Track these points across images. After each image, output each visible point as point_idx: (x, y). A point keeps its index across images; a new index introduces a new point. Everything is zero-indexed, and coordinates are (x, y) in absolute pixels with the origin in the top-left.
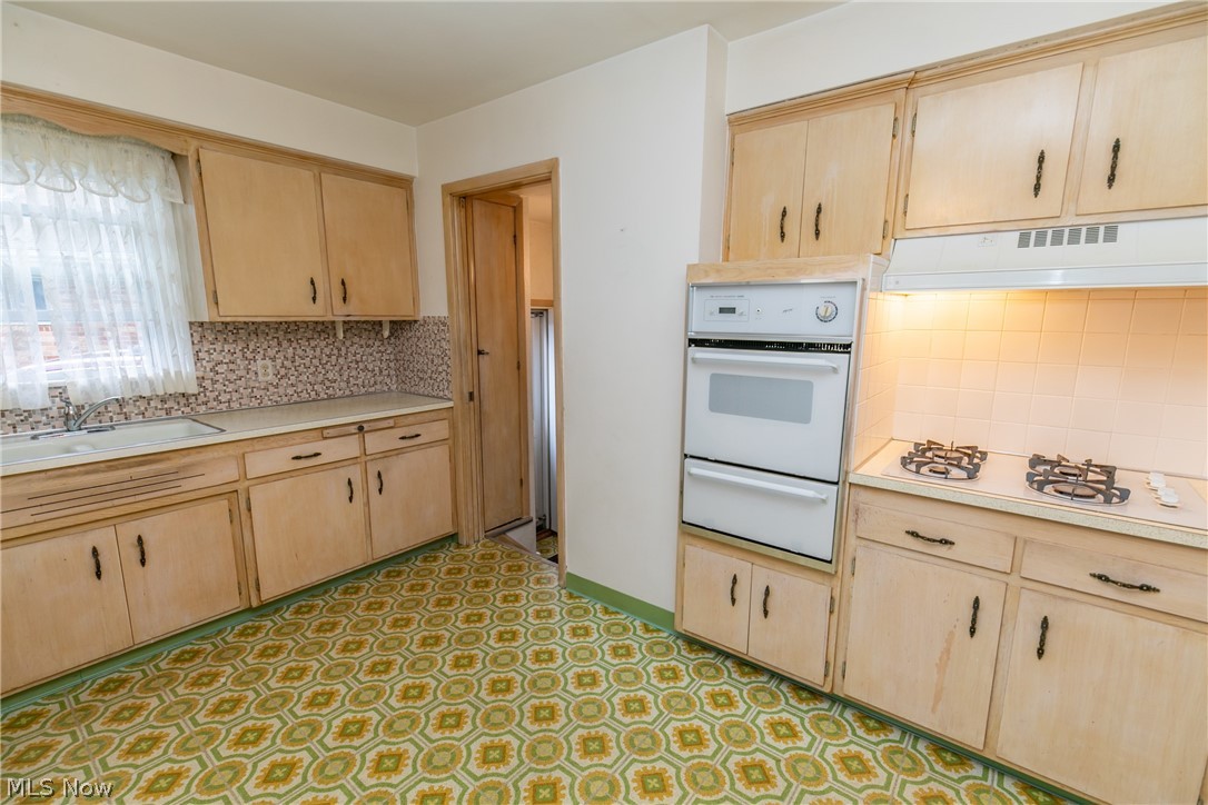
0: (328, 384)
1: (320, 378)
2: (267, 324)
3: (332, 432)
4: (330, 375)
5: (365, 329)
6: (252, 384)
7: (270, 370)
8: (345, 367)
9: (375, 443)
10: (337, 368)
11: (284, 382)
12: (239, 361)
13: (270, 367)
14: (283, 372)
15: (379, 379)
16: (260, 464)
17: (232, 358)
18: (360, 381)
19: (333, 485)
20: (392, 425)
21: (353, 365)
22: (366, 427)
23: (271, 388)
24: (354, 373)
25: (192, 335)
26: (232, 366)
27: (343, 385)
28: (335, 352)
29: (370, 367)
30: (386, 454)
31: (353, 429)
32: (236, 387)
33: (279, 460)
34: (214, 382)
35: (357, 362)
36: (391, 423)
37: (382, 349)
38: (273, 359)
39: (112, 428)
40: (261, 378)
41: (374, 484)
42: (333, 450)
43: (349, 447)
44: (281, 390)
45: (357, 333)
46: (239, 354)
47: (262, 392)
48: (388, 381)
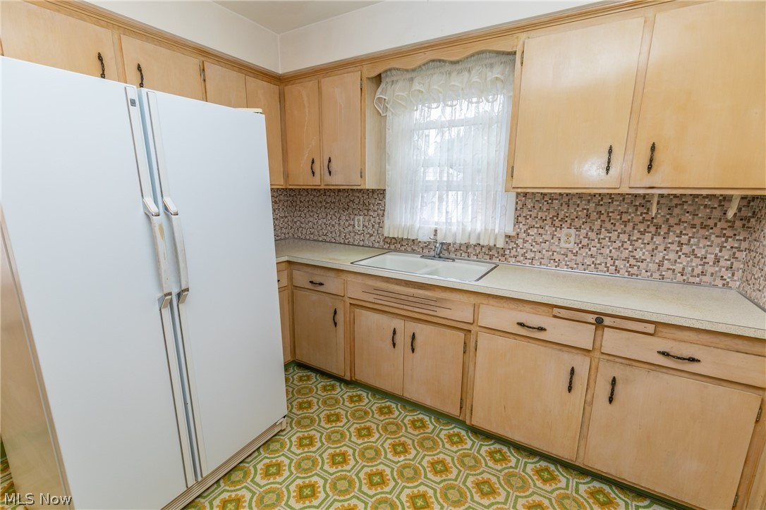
0: (632, 261)
1: (626, 254)
2: (580, 196)
3: (564, 313)
4: (638, 254)
5: (706, 206)
6: (554, 248)
7: (572, 239)
8: (661, 248)
9: (612, 341)
10: (650, 247)
11: (584, 252)
12: (547, 228)
13: (573, 236)
14: (585, 241)
15: (710, 269)
16: (492, 316)
17: (542, 224)
18: (678, 267)
19: (553, 368)
20: (652, 332)
21: (675, 247)
22: (607, 321)
23: (570, 255)
24: (672, 256)
25: (517, 203)
26: (541, 231)
27: (653, 267)
28: (652, 229)
29: (701, 253)
30: (631, 362)
31: (591, 318)
32: (540, 248)
33: (505, 318)
34: (525, 241)
35: (680, 244)
36: (650, 328)
37: (729, 233)
38: (578, 229)
39: (453, 260)
40: (563, 244)
41: (603, 389)
42: (558, 331)
43: (582, 336)
44: (579, 259)
45: (690, 209)
46: (549, 222)
47: (561, 257)
48: (727, 275)
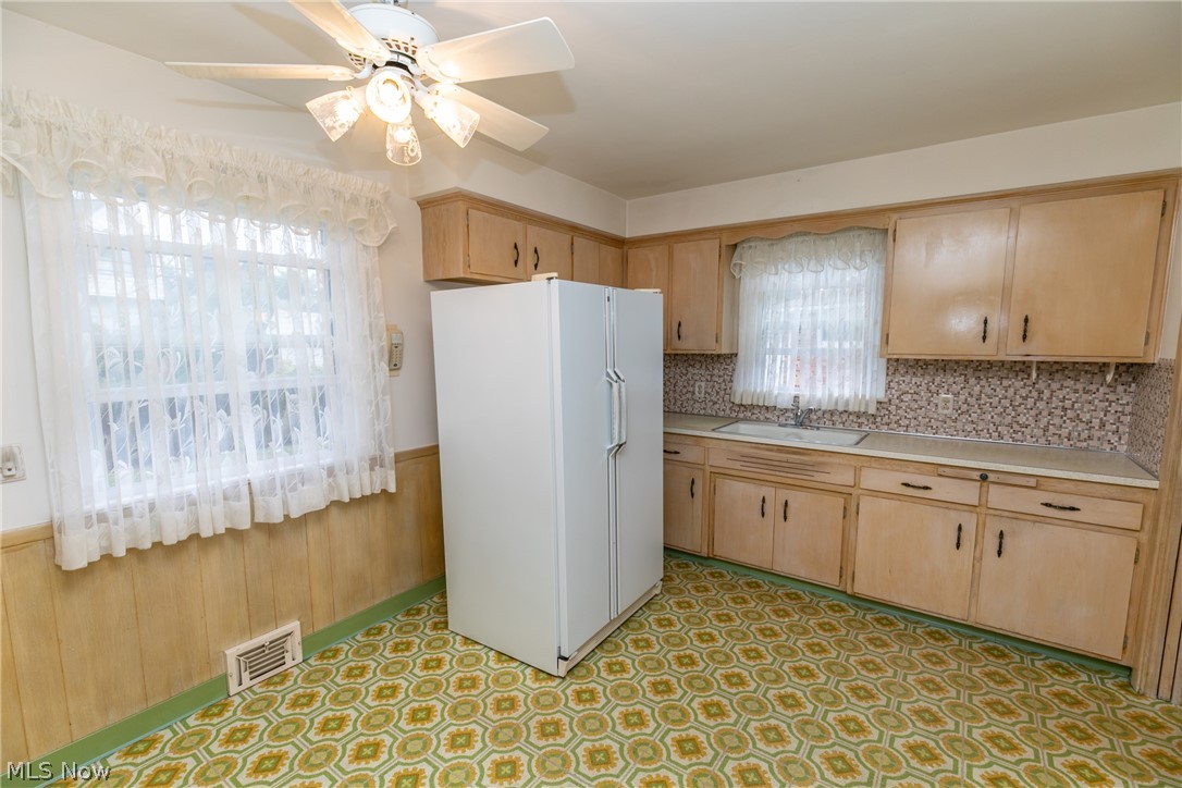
0: (1016, 427)
1: (1008, 419)
2: (957, 362)
3: (948, 471)
4: (1022, 419)
5: (1086, 372)
6: (930, 414)
7: (950, 405)
8: (1045, 413)
9: (997, 497)
10: (1033, 412)
11: (964, 418)
12: (922, 394)
13: (952, 401)
14: (965, 407)
15: (1097, 434)
16: (873, 479)
17: (917, 390)
18: (1064, 432)
19: (940, 529)
20: (1034, 485)
21: (1059, 412)
22: (992, 477)
23: (948, 421)
24: (1057, 421)
25: (888, 368)
26: (915, 397)
27: (1037, 432)
28: (1035, 394)
29: (1086, 417)
30: (1017, 516)
31: (976, 475)
32: (915, 415)
33: (889, 481)
34: (898, 408)
35: (1064, 409)
36: (1032, 482)
37: (1112, 397)
38: (957, 395)
39: (818, 429)
40: (940, 410)
41: (991, 544)
42: (944, 489)
43: (968, 493)
44: (959, 425)
45: (1072, 374)
46: (924, 386)
47: (939, 424)
48: (1114, 439)
